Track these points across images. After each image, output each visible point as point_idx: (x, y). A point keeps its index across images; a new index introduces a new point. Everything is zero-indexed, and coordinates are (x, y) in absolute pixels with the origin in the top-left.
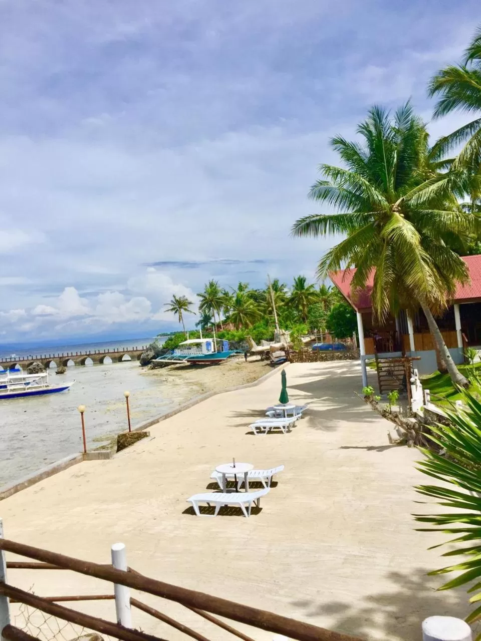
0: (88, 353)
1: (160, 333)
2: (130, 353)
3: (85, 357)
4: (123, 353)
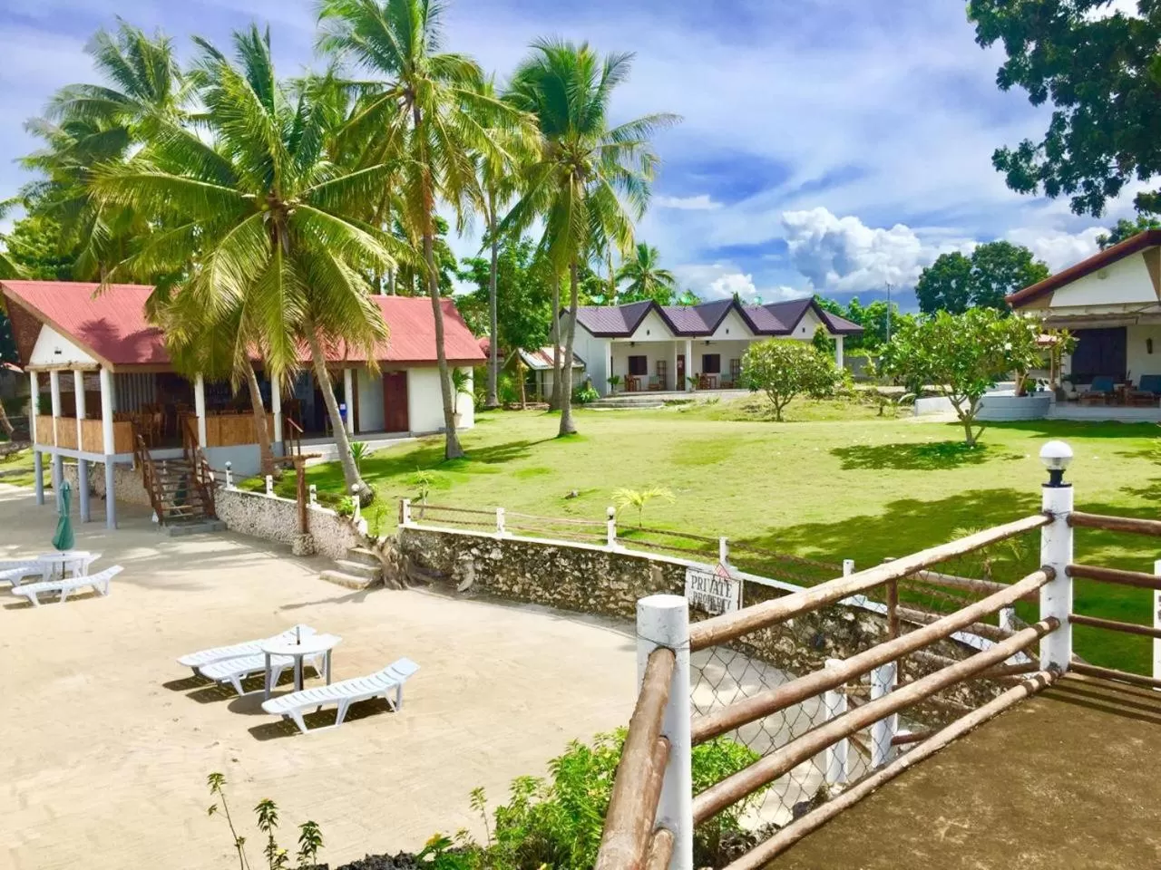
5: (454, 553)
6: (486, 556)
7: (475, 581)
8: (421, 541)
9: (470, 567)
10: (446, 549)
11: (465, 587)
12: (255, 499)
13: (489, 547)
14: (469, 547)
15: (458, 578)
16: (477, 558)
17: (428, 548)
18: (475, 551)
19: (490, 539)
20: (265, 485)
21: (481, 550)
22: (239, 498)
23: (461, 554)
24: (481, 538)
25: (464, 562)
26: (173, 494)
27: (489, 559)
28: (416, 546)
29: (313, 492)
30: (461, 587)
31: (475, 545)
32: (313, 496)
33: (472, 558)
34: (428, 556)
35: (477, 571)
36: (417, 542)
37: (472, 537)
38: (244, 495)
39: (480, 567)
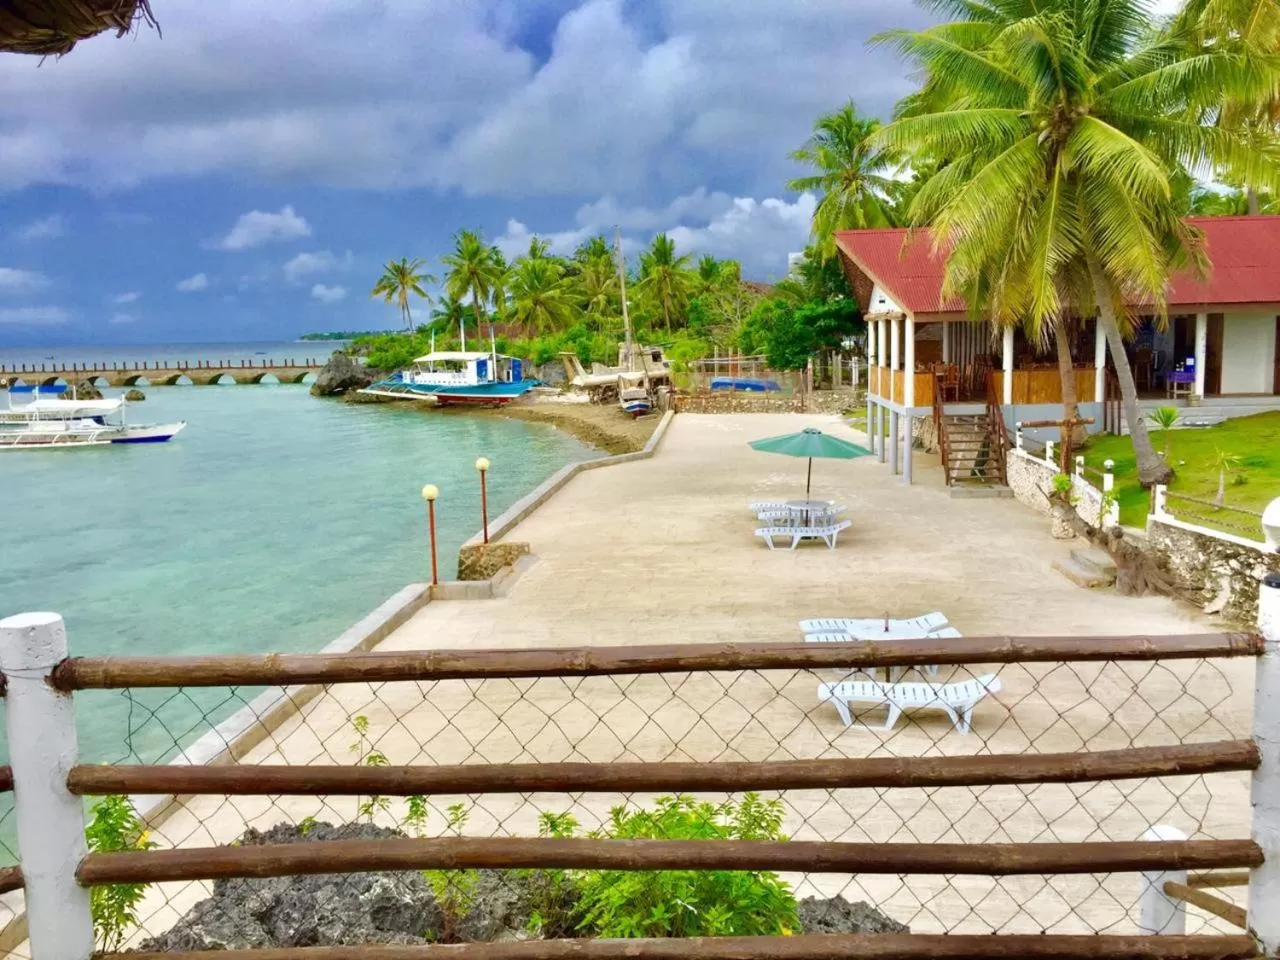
0: (183, 366)
1: (308, 334)
2: (279, 372)
3: (177, 373)
4: (263, 371)
5: (1208, 561)
6: (1248, 572)
7: (1228, 602)
8: (1172, 540)
9: (1225, 583)
10: (1200, 554)
11: (1214, 609)
12: (1036, 466)
13: (1252, 561)
14: (1228, 557)
15: (1208, 596)
16: (1236, 573)
17: (1178, 550)
18: (1234, 563)
19: (1253, 550)
20: (1044, 451)
21: (1241, 563)
22: (1024, 464)
23: (1216, 564)
24: (1243, 547)
25: (1221, 576)
26: (977, 453)
27: (1251, 577)
28: (1166, 545)
29: (1079, 464)
30: (1209, 608)
31: (1235, 556)
32: (1078, 470)
33: (1229, 572)
34: (1178, 561)
35: (1233, 590)
36: (1168, 541)
37: (1232, 545)
38: (1029, 461)
39: (1238, 586)
